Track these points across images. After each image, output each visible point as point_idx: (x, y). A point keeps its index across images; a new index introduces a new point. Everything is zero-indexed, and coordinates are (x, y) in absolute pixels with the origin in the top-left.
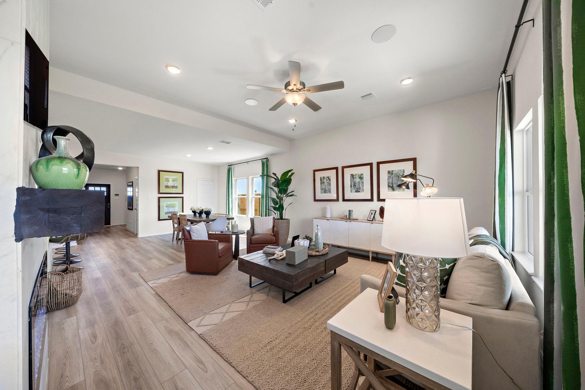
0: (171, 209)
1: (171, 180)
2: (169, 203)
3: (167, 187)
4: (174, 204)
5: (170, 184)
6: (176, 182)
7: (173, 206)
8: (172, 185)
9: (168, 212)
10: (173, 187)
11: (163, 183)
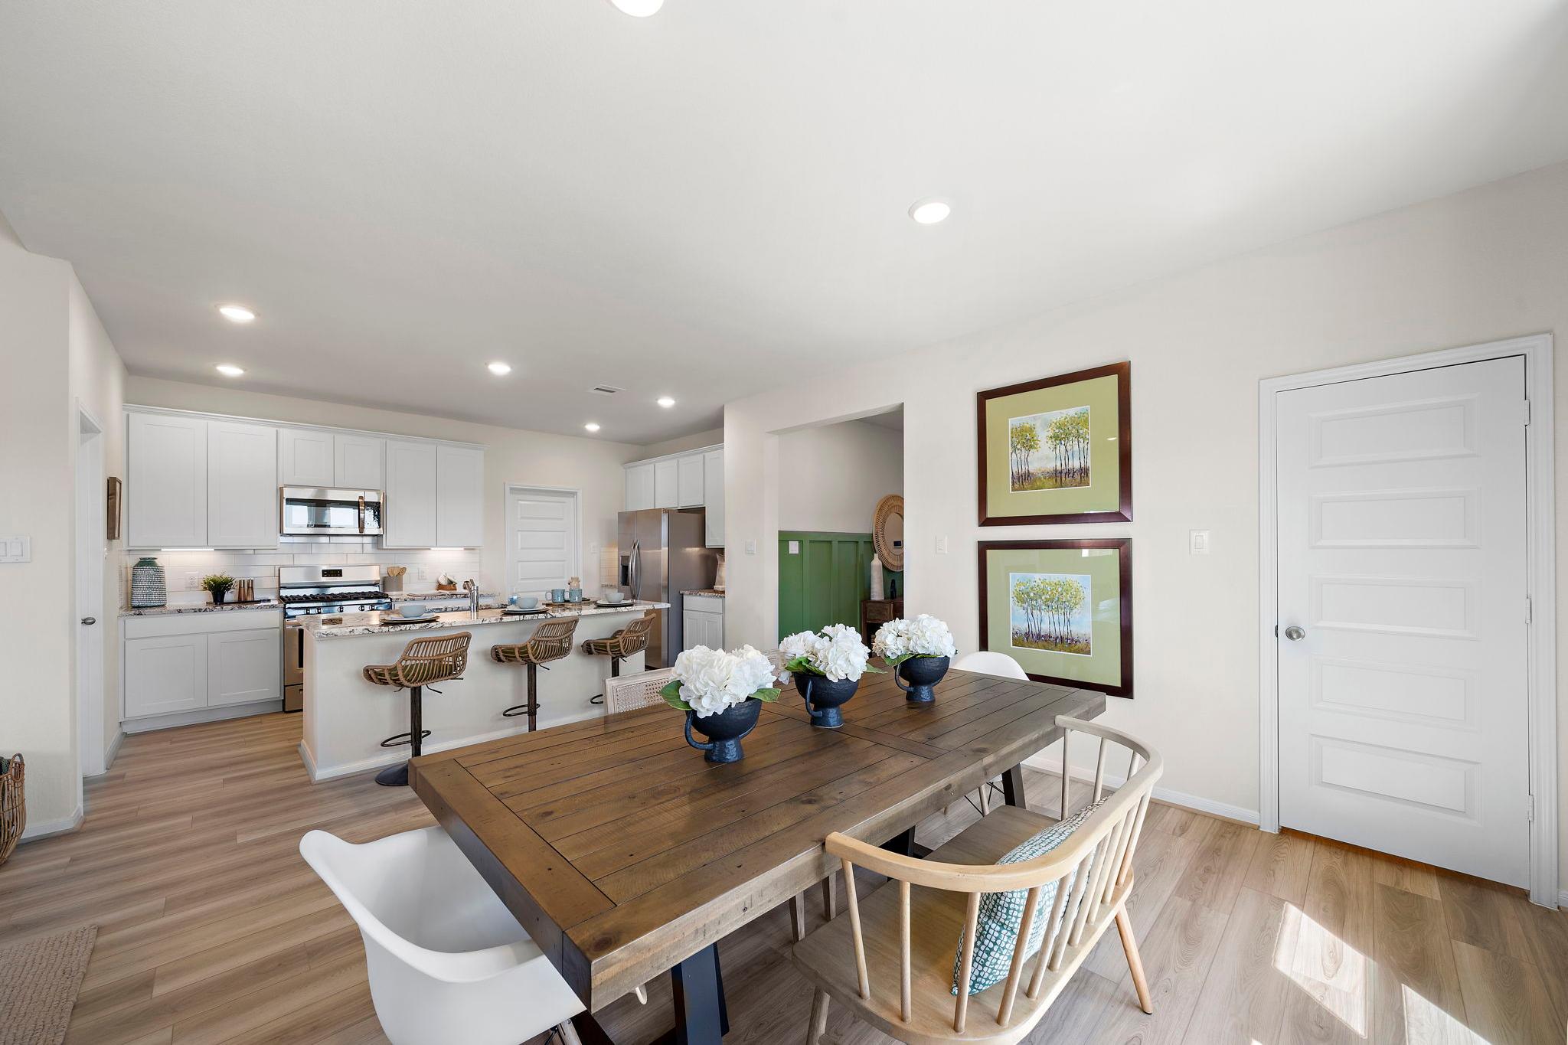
0: (1046, 616)
1: (1043, 436)
2: (1037, 578)
3: (1024, 480)
4: (1066, 587)
5: (1044, 458)
6: (1074, 446)
7: (1060, 601)
8: (1050, 466)
9: (1027, 634)
10: (1060, 477)
11: (1005, 462)
